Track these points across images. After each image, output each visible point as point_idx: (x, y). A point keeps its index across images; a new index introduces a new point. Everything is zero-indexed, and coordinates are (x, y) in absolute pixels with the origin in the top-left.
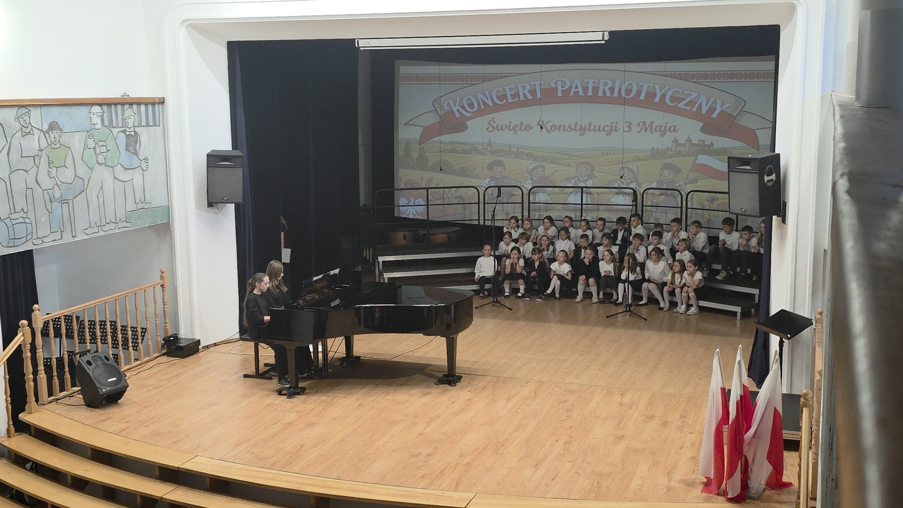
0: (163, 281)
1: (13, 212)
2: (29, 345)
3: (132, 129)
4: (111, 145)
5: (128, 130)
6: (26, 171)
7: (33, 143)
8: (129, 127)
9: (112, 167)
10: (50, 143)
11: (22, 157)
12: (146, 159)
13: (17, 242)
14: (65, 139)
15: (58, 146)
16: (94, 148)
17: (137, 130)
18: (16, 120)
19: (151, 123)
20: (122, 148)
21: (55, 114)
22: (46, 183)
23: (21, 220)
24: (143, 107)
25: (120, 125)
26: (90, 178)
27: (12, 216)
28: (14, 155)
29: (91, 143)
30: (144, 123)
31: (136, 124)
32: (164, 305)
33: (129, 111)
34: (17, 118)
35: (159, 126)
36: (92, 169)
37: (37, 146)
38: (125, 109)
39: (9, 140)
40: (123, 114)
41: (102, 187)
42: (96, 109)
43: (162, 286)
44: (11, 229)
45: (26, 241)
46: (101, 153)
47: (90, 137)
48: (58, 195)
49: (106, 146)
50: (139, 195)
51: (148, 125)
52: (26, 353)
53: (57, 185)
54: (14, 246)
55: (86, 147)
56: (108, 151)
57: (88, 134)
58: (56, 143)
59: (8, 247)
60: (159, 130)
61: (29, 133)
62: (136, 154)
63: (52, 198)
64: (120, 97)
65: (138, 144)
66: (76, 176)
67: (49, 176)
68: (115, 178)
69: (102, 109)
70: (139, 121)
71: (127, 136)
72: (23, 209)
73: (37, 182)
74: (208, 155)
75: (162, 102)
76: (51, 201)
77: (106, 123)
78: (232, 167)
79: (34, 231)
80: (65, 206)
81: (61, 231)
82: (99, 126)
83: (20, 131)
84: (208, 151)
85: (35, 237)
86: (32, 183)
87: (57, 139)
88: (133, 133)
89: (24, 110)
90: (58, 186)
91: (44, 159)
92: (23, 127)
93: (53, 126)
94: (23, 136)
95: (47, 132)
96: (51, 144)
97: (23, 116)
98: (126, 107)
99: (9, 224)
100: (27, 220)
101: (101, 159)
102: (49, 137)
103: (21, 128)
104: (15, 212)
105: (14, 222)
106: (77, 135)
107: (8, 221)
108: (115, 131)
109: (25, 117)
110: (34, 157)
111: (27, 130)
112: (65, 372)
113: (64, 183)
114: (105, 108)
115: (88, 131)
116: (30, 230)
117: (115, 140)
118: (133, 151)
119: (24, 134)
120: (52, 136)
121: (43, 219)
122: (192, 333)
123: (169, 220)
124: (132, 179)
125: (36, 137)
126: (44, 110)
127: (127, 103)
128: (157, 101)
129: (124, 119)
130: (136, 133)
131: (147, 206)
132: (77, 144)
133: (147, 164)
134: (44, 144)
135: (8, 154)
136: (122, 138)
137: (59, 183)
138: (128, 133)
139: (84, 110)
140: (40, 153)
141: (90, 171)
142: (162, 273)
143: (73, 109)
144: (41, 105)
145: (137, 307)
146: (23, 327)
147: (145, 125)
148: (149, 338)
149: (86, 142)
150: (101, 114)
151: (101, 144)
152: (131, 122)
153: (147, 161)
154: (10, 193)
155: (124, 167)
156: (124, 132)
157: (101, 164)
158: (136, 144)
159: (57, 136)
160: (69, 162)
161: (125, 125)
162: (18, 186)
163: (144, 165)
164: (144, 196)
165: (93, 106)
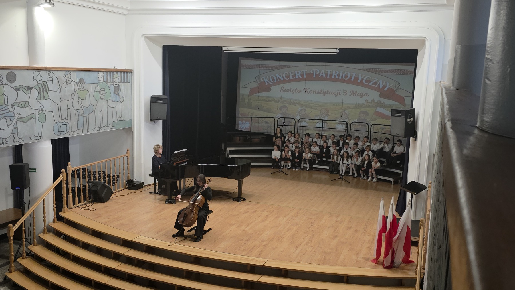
0: (128, 154)
1: (61, 119)
2: (65, 181)
3: (117, 84)
4: (107, 91)
5: (115, 84)
6: (68, 101)
7: (72, 88)
8: (116, 82)
9: (107, 101)
11: (66, 94)
12: (123, 98)
13: (62, 133)
14: (86, 87)
15: (83, 90)
16: (99, 92)
17: (119, 84)
19: (126, 81)
20: (112, 92)
21: (82, 75)
22: (77, 106)
23: (64, 123)
24: (122, 74)
25: (112, 81)
26: (97, 105)
27: (60, 121)
28: (63, 93)
29: (98, 89)
30: (123, 81)
31: (119, 81)
32: (128, 165)
33: (116, 75)
34: (65, 76)
36: (98, 101)
37: (73, 89)
38: (114, 74)
39: (60, 86)
40: (113, 76)
41: (102, 110)
42: (101, 74)
43: (127, 156)
44: (59, 127)
45: (66, 133)
46: (102, 94)
48: (81, 112)
49: (105, 91)
50: (119, 114)
51: (124, 82)
52: (64, 184)
54: (60, 135)
55: (95, 91)
56: (105, 93)
57: (97, 85)
58: (82, 88)
59: (58, 135)
60: (129, 84)
63: (79, 113)
64: (112, 68)
65: (120, 90)
66: (90, 104)
67: (78, 103)
68: (108, 106)
69: (104, 74)
71: (114, 86)
72: (65, 118)
73: (72, 106)
74: (151, 97)
75: (131, 71)
76: (78, 115)
77: (105, 80)
78: (162, 103)
79: (70, 128)
80: (85, 118)
81: (82, 129)
82: (102, 81)
83: (66, 82)
84: (151, 95)
85: (70, 131)
86: (70, 106)
87: (83, 86)
88: (117, 86)
89: (68, 73)
91: (76, 96)
92: (67, 81)
93: (81, 81)
94: (67, 85)
95: (78, 83)
96: (80, 89)
97: (68, 75)
98: (115, 73)
99: (59, 125)
101: (102, 97)
102: (79, 85)
103: (66, 81)
104: (62, 119)
105: (61, 124)
106: (92, 85)
107: (58, 123)
108: (109, 84)
110: (72, 94)
111: (69, 82)
112: (81, 194)
113: (85, 107)
114: (105, 73)
115: (97, 84)
116: (68, 128)
117: (109, 88)
118: (117, 94)
119: (67, 83)
120: (80, 85)
121: (75, 123)
122: (140, 179)
123: (132, 126)
124: (116, 107)
125: (73, 85)
126: (78, 73)
127: (115, 71)
128: (129, 71)
129: (113, 79)
131: (122, 119)
132: (91, 89)
134: (76, 88)
135: (60, 92)
136: (112, 88)
137: (83, 107)
138: (115, 85)
139: (96, 73)
140: (74, 92)
141: (97, 102)
142: (128, 150)
143: (91, 73)
144: (76, 71)
145: (116, 166)
146: (63, 173)
147: (123, 82)
148: (120, 180)
149: (95, 89)
150: (103, 76)
151: (102, 89)
152: (116, 80)
153: (123, 99)
154: (60, 110)
155: (112, 101)
156: (113, 85)
157: (102, 99)
158: (118, 90)
159: (83, 85)
160: (88, 98)
161: (114, 82)
162: (64, 107)
163: (121, 100)
164: (121, 115)
165: (100, 72)
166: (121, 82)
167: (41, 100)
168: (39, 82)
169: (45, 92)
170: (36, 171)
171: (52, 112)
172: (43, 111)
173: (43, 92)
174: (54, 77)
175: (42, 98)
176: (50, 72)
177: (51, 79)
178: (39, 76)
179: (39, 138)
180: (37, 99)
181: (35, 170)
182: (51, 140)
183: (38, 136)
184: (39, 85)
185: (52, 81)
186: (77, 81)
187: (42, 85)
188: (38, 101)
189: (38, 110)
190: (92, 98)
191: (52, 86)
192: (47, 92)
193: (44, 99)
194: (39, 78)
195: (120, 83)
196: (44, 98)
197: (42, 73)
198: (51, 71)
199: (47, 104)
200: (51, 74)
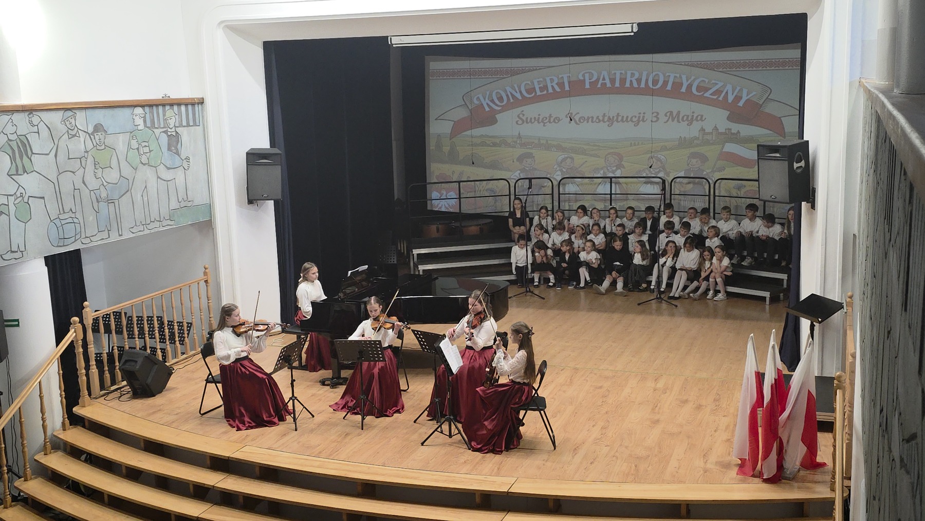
0: (206, 277)
1: (62, 212)
2: (81, 341)
3: (173, 130)
4: (154, 146)
5: (169, 130)
6: (73, 173)
7: (80, 145)
8: (170, 127)
9: (156, 167)
10: (95, 144)
11: (69, 159)
12: (187, 159)
13: (67, 242)
14: (109, 140)
15: (103, 147)
16: (138, 149)
17: (178, 130)
18: (63, 123)
19: (191, 124)
20: (165, 149)
21: (99, 116)
22: (93, 183)
23: (70, 220)
24: (183, 108)
26: (134, 178)
28: (62, 157)
29: (134, 144)
30: (184, 123)
31: (177, 125)
32: (208, 300)
33: (169, 112)
34: (64, 121)
35: (199, 126)
36: (136, 169)
37: (83, 146)
38: (166, 110)
39: (56, 142)
40: (164, 115)
41: (146, 187)
42: (139, 111)
43: (206, 281)
44: (60, 229)
45: (76, 241)
46: (144, 153)
47: (134, 138)
48: (104, 195)
49: (149, 146)
50: (182, 194)
51: (188, 125)
52: (78, 348)
53: (103, 185)
54: (64, 246)
55: (129, 147)
56: (150, 151)
57: (132, 135)
58: (101, 144)
59: (58, 246)
60: (199, 129)
61: (75, 136)
62: (178, 154)
63: (98, 197)
64: (161, 98)
65: (180, 144)
66: (121, 176)
67: (96, 177)
68: (158, 177)
69: (144, 111)
70: (180, 121)
71: (168, 136)
72: (71, 210)
73: (84, 182)
74: (247, 154)
75: (201, 102)
76: (98, 202)
77: (149, 124)
78: (271, 165)
79: (83, 230)
80: (111, 206)
81: (108, 231)
82: (141, 127)
83: (66, 134)
84: (247, 150)
85: (83, 236)
86: (79, 184)
87: (102, 140)
88: (174, 134)
89: (70, 113)
90: (105, 186)
91: (90, 160)
92: (69, 130)
93: (98, 128)
94: (69, 138)
95: (93, 133)
96: (96, 146)
97: (69, 119)
98: (167, 107)
99: (59, 224)
100: (75, 220)
101: (144, 160)
102: (95, 138)
103: (68, 131)
104: (64, 213)
105: (63, 222)
106: (121, 137)
107: (57, 222)
109: (71, 120)
110: (80, 158)
111: (73, 133)
112: (115, 367)
113: (109, 183)
114: (147, 109)
115: (131, 133)
117: (157, 140)
118: (175, 151)
119: (70, 136)
120: (97, 137)
121: (91, 218)
123: (211, 217)
124: (175, 179)
125: (82, 139)
126: (89, 112)
127: (168, 104)
128: (197, 101)
129: (165, 120)
130: (177, 133)
131: (190, 204)
132: (121, 144)
133: (189, 163)
134: (90, 145)
135: (56, 156)
136: (164, 139)
137: (105, 184)
138: (169, 134)
139: (127, 111)
140: (86, 154)
141: (134, 171)
142: (206, 269)
143: (117, 111)
144: (86, 108)
145: (183, 302)
146: (75, 324)
147: (186, 125)
148: (195, 332)
149: (129, 143)
150: (142, 116)
151: (144, 144)
152: (172, 123)
153: (188, 161)
154: (58, 194)
155: (166, 167)
156: (166, 132)
157: (144, 164)
158: (177, 143)
159: (102, 137)
160: (114, 163)
161: (166, 126)
162: (67, 188)
163: (185, 165)
164: (187, 195)
165: (136, 108)
167: (17, 174)
168: (11, 137)
169: (25, 157)
170: (18, 325)
171: (43, 198)
172: (23, 198)
173: (21, 158)
174: (42, 125)
175: (20, 171)
176: (32, 115)
177: (35, 129)
178: (10, 124)
179: (18, 255)
180: (9, 174)
181: (17, 323)
182: (45, 257)
183: (17, 252)
184: (10, 143)
185: (38, 133)
186: (91, 130)
187: (17, 143)
188: (13, 177)
189: (12, 195)
191: (37, 144)
192: (28, 157)
193: (24, 173)
194: (10, 129)
195: (180, 128)
196: (25, 171)
197: (16, 117)
198: (34, 113)
199: (30, 183)
200: (35, 120)
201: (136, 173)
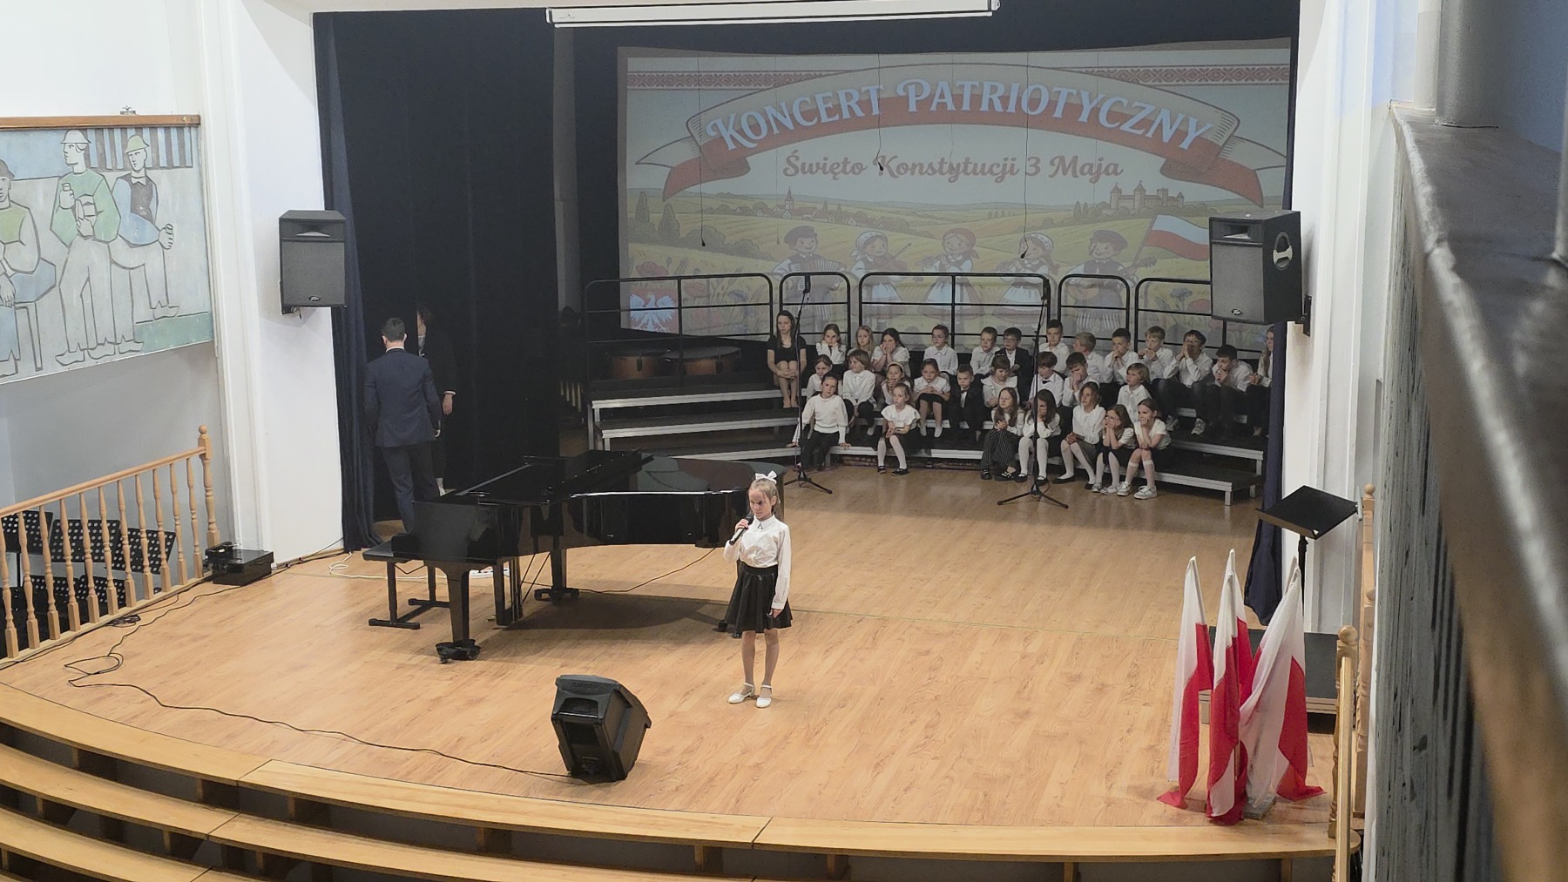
0: (203, 448)
3: (142, 173)
4: (104, 203)
5: (134, 174)
8: (136, 169)
9: (107, 243)
12: (169, 228)
14: (18, 191)
15: (6, 203)
16: (73, 208)
17: (151, 174)
19: (176, 163)
20: (125, 208)
24: (161, 134)
26: (67, 260)
29: (67, 199)
30: (163, 163)
31: (149, 165)
32: (207, 491)
33: (135, 141)
35: (191, 167)
36: (69, 246)
38: (129, 137)
40: (124, 146)
41: (88, 279)
42: (75, 137)
43: (203, 456)
46: (84, 216)
47: (66, 189)
48: (7, 292)
49: (94, 204)
50: (157, 294)
51: (170, 166)
53: (6, 275)
55: (57, 205)
56: (98, 213)
57: (61, 182)
58: (3, 199)
60: (191, 174)
62: (150, 218)
64: (119, 114)
65: (154, 199)
66: (40, 258)
68: (113, 262)
69: (86, 137)
70: (155, 158)
71: (132, 185)
74: (282, 220)
75: (196, 123)
77: (94, 162)
78: (325, 242)
80: (22, 314)
81: (15, 359)
82: (80, 168)
84: (281, 213)
87: (5, 191)
88: (143, 181)
90: (9, 277)
98: (131, 132)
101: (86, 228)
106: (41, 184)
108: (111, 177)
112: (27, 614)
113: (17, 271)
114: (91, 134)
115: (60, 177)
117: (111, 192)
118: (145, 213)
122: (259, 539)
123: (213, 337)
124: (144, 265)
127: (131, 126)
128: (186, 122)
129: (126, 155)
130: (149, 179)
131: (172, 312)
132: (41, 199)
133: (171, 236)
136: (124, 192)
137: (10, 272)
138: (134, 181)
139: (53, 138)
141: (66, 249)
142: (202, 433)
143: (34, 137)
145: (158, 494)
147: (166, 166)
148: (180, 550)
149: (57, 197)
150: (84, 146)
151: (85, 200)
152: (139, 161)
153: (170, 231)
155: (128, 242)
156: (127, 178)
157: (85, 237)
158: (149, 199)
160: (28, 234)
161: (129, 166)
163: (164, 238)
164: (167, 295)
165: (69, 132)
166: (157, 166)
190: (45, 236)
195: (154, 171)
201: (69, 253)
